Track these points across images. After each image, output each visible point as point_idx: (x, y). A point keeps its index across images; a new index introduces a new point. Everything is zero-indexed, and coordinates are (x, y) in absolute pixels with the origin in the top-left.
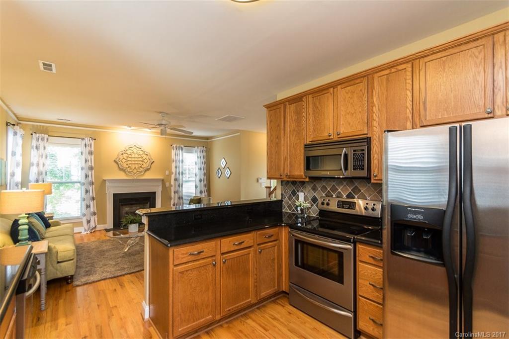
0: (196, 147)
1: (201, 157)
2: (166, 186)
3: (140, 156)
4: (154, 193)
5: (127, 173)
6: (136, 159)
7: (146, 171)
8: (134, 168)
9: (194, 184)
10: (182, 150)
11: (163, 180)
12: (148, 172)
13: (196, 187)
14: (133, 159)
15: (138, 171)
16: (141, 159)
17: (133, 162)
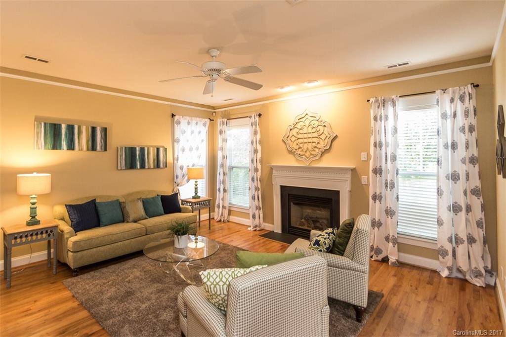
0: (438, 92)
1: (455, 115)
2: (360, 181)
3: (314, 130)
4: (337, 193)
5: (297, 156)
6: (310, 135)
7: (323, 154)
8: (305, 148)
9: (432, 184)
10: (394, 105)
11: (353, 170)
12: (326, 156)
13: (439, 192)
14: (306, 136)
15: (311, 154)
16: (315, 135)
17: (306, 141)
